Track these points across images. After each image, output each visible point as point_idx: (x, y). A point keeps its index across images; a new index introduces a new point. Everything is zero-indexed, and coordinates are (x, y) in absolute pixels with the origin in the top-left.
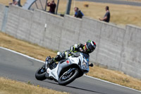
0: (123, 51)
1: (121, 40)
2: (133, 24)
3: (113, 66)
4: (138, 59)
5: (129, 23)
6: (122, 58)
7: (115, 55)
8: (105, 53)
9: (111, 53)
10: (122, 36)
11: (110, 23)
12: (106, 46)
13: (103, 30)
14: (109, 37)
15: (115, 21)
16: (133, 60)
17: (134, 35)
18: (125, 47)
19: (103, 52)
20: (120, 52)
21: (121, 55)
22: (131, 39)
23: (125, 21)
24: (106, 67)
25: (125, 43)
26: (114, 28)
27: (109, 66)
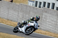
0: (18, 14)
1: (18, 10)
2: (22, 3)
3: (14, 20)
4: (24, 17)
5: (21, 2)
6: (18, 17)
7: (15, 15)
8: (11, 15)
9: (14, 15)
10: (18, 8)
11: (13, 3)
12: (11, 12)
13: (10, 5)
14: (12, 8)
15: (15, 2)
16: (23, 17)
17: (23, 7)
18: (19, 13)
19: (10, 14)
20: (17, 14)
21: (18, 15)
22: (22, 9)
23: (19, 2)
24: (12, 21)
25: (19, 11)
26: (15, 5)
27: (13, 20)
